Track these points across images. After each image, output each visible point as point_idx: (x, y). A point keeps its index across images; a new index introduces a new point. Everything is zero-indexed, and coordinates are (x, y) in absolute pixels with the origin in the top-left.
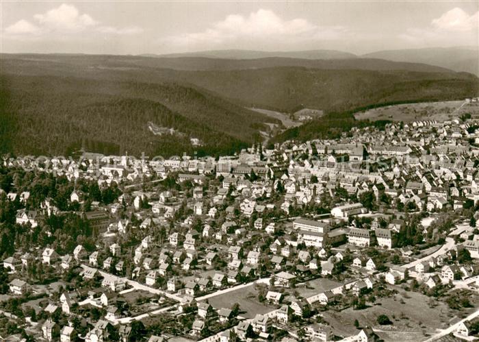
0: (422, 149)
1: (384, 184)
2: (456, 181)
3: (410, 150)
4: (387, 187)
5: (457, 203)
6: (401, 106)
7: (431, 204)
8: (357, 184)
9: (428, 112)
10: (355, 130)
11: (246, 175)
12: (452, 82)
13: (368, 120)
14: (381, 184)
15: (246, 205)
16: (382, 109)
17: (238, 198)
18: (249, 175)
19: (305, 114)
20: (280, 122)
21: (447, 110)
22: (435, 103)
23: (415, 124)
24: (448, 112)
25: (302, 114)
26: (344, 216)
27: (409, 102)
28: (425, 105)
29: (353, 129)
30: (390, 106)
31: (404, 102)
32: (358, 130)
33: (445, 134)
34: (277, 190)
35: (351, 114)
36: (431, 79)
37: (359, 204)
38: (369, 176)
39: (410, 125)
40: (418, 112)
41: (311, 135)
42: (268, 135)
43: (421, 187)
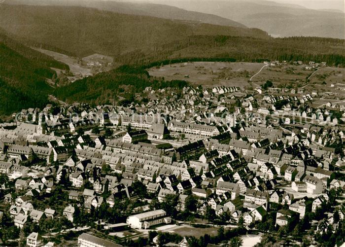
0: (231, 131)
1: (191, 181)
2: (274, 180)
3: (216, 132)
4: (194, 185)
5: (281, 218)
6: (197, 64)
7: (249, 216)
8: (159, 179)
9: (226, 74)
10: (150, 91)
11: (23, 156)
12: (248, 40)
13: (163, 78)
14: (188, 181)
15: (19, 209)
16: (178, 65)
17: (9, 196)
18: (27, 156)
19: (94, 60)
20: (67, 68)
21: (246, 74)
22: (233, 63)
23: (214, 91)
24: (247, 76)
25: (91, 59)
26: (143, 228)
27: (205, 60)
28: (222, 65)
29: (147, 89)
30: (186, 64)
31: (200, 60)
32: (153, 92)
33: (251, 108)
34: (60, 182)
35: (143, 69)
36: (226, 34)
37: (161, 212)
38: (172, 167)
39: (210, 90)
40: (216, 74)
41: (100, 91)
42: (54, 83)
43: (235, 189)
